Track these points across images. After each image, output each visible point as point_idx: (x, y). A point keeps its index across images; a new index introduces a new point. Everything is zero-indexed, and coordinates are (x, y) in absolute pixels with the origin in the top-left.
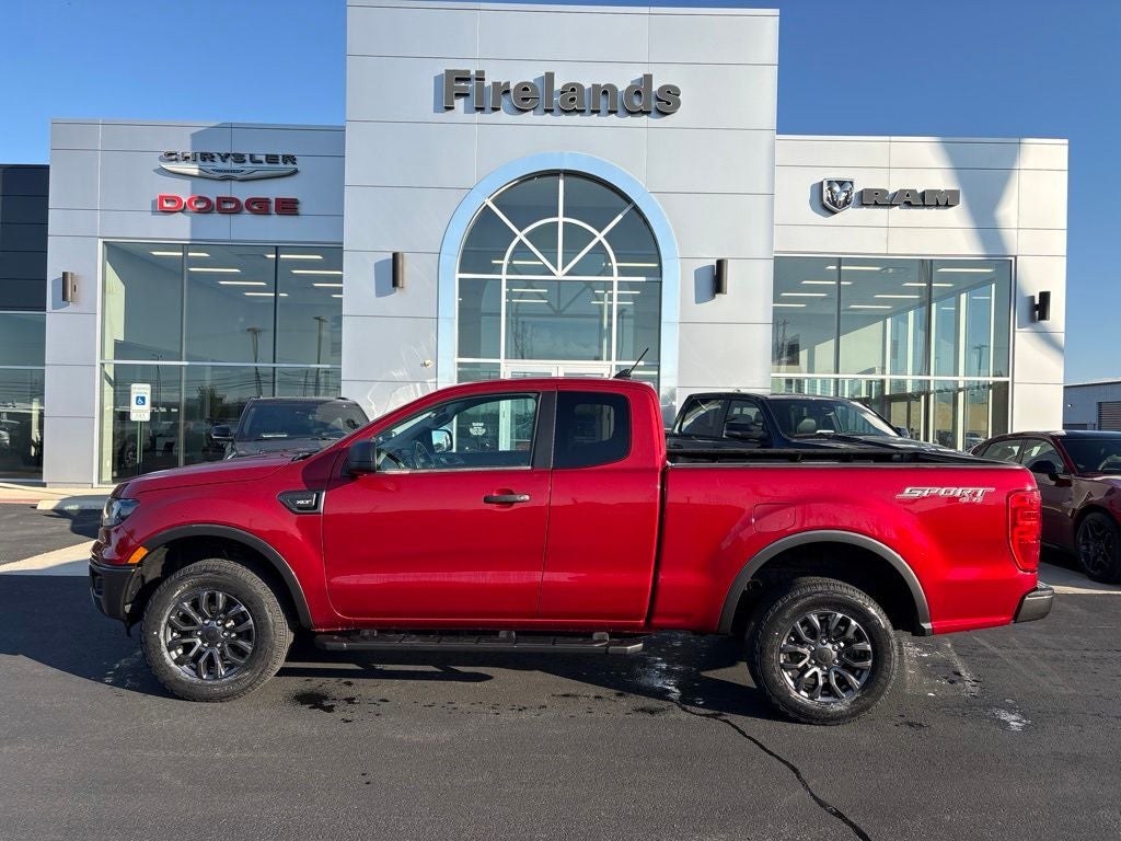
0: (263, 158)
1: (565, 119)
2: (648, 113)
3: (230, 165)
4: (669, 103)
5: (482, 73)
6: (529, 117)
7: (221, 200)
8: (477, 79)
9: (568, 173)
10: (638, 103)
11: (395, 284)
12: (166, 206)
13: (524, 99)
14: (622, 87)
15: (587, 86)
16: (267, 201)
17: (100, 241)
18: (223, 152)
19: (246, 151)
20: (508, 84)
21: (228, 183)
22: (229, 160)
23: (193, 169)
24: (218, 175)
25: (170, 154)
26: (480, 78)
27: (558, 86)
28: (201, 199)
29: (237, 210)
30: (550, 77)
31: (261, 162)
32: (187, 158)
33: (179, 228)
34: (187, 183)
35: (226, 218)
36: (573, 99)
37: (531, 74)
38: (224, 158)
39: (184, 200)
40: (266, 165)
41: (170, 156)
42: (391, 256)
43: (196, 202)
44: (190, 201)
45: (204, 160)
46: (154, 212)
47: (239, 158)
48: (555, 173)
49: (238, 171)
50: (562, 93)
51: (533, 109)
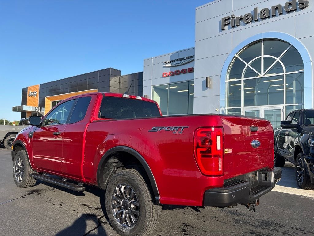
0: (185, 58)
1: (262, 22)
2: (295, 10)
3: (179, 62)
4: (303, 4)
5: (233, 15)
6: (250, 25)
7: (176, 72)
8: (232, 18)
9: (265, 40)
10: (290, 8)
11: (207, 86)
12: (165, 76)
13: (247, 20)
14: (283, 5)
15: (270, 8)
16: (186, 70)
17: (152, 87)
18: (176, 59)
19: (181, 57)
20: (241, 16)
21: (178, 67)
22: (178, 61)
23: (170, 65)
24: (175, 65)
25: (166, 62)
26: (233, 17)
27: (259, 12)
28: (172, 72)
29: (179, 74)
30: (256, 9)
31: (185, 59)
32: (169, 63)
33: (167, 80)
34: (169, 69)
35: (177, 76)
36: (264, 14)
37: (250, 10)
38: (177, 60)
39: (168, 73)
40: (186, 60)
41: (166, 63)
42: (205, 78)
43: (171, 73)
44: (169, 73)
45: (173, 62)
46: (162, 77)
47: (180, 60)
48: (259, 41)
49: (179, 63)
50: (261, 13)
51: (251, 21)
